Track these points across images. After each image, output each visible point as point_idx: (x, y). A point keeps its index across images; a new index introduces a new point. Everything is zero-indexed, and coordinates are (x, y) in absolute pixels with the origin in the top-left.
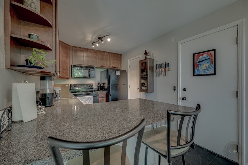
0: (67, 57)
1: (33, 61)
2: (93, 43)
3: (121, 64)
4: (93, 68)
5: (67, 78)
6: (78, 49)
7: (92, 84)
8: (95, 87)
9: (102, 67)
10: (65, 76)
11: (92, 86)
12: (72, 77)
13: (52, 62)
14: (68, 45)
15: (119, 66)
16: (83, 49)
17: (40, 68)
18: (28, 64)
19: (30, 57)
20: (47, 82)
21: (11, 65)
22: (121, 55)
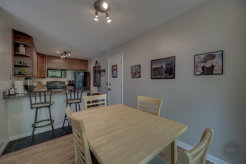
0: (44, 63)
1: (22, 72)
2: (62, 55)
3: (87, 67)
4: (64, 70)
5: (44, 78)
6: (52, 57)
7: (64, 82)
8: (67, 83)
9: (71, 70)
10: (42, 76)
11: (64, 83)
12: (47, 76)
13: (30, 72)
14: (45, 55)
15: (86, 69)
16: (56, 57)
17: (25, 75)
18: (20, 73)
19: (21, 71)
20: (28, 80)
21: (14, 74)
22: (87, 61)
